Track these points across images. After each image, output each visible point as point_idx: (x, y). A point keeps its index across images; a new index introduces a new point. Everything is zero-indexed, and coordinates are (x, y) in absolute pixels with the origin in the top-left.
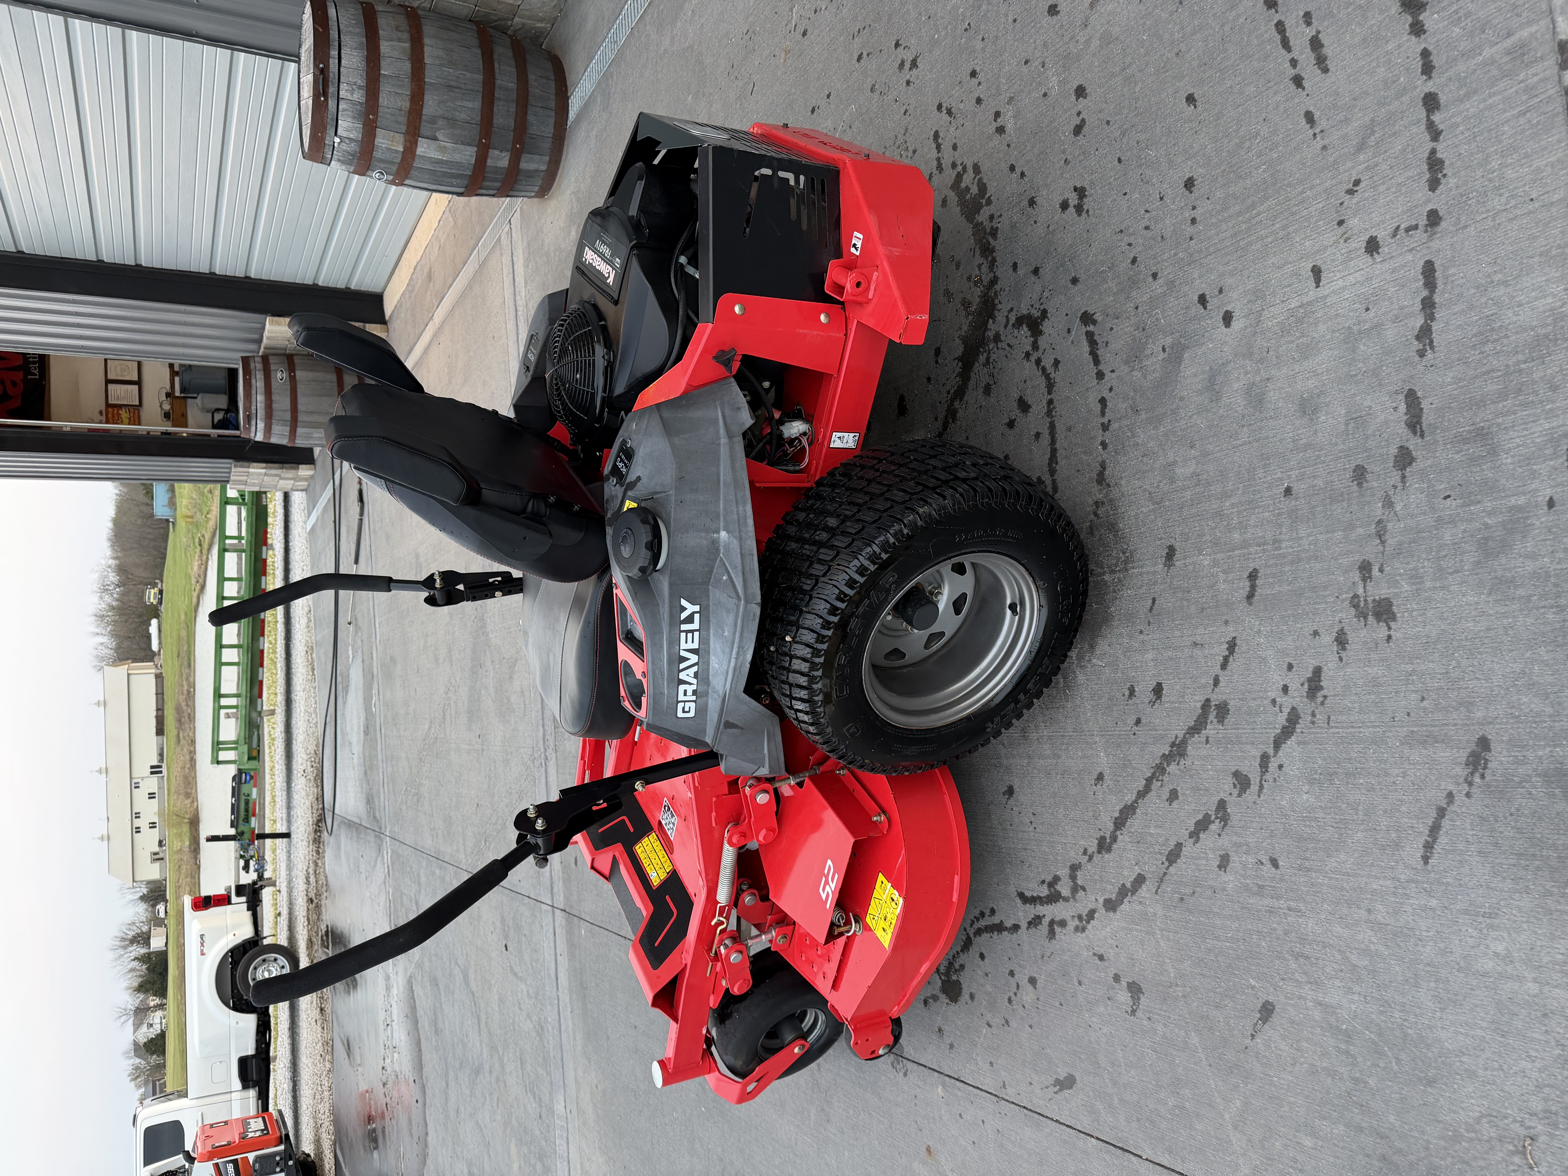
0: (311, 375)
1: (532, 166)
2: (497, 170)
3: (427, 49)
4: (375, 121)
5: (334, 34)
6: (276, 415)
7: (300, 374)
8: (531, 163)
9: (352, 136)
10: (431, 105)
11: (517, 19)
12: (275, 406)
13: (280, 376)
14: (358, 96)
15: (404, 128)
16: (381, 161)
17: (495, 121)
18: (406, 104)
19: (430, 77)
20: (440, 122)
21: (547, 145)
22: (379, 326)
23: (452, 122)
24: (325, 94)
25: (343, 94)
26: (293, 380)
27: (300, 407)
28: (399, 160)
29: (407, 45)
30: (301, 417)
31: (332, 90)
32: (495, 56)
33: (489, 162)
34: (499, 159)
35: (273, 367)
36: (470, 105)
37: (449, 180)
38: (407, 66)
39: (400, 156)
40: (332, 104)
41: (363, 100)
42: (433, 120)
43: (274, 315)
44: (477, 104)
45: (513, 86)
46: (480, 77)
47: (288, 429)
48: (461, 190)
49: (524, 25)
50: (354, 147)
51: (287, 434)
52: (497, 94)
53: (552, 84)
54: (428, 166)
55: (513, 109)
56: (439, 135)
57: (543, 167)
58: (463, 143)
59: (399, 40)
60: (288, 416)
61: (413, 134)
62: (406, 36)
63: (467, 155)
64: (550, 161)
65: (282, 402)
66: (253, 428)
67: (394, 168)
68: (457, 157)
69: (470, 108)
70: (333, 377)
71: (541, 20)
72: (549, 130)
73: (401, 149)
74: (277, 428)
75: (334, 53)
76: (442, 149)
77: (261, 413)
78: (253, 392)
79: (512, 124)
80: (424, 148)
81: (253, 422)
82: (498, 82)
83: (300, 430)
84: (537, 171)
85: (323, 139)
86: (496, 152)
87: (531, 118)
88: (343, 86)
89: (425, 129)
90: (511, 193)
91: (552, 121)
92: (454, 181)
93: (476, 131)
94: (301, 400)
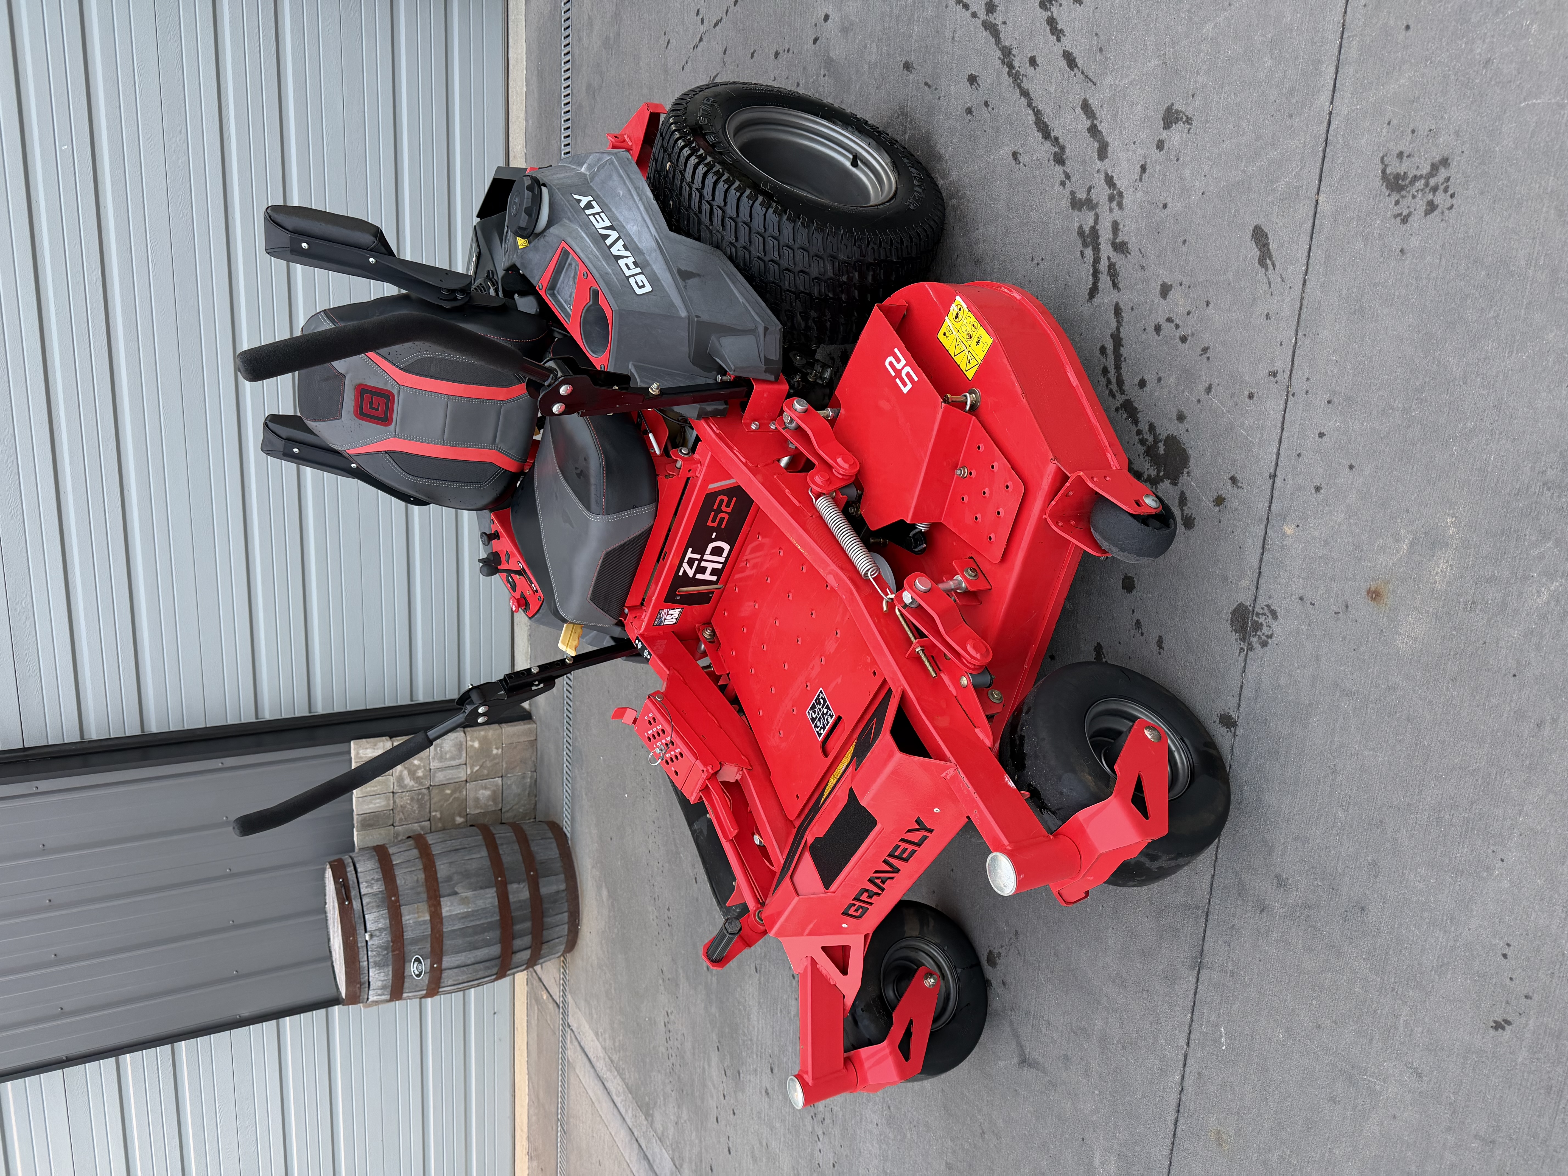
4: (397, 901)
8: (550, 886)
9: (380, 925)
10: (443, 869)
14: (378, 887)
15: (424, 896)
16: (415, 941)
17: (504, 860)
18: (421, 876)
20: (456, 879)
21: (558, 865)
23: (466, 875)
24: (348, 898)
25: (363, 891)
28: (429, 935)
31: (354, 893)
33: (512, 898)
34: (520, 892)
36: (477, 856)
39: (429, 926)
40: (356, 905)
42: (449, 879)
44: (484, 853)
46: (481, 837)
50: (385, 936)
57: (563, 887)
61: (434, 898)
63: (489, 898)
64: (566, 878)
68: (481, 904)
69: (478, 858)
73: (427, 918)
75: (350, 869)
76: (465, 901)
79: (520, 858)
80: (448, 907)
85: (355, 942)
86: (515, 886)
88: (363, 886)
89: (444, 889)
91: (554, 845)
93: (491, 876)
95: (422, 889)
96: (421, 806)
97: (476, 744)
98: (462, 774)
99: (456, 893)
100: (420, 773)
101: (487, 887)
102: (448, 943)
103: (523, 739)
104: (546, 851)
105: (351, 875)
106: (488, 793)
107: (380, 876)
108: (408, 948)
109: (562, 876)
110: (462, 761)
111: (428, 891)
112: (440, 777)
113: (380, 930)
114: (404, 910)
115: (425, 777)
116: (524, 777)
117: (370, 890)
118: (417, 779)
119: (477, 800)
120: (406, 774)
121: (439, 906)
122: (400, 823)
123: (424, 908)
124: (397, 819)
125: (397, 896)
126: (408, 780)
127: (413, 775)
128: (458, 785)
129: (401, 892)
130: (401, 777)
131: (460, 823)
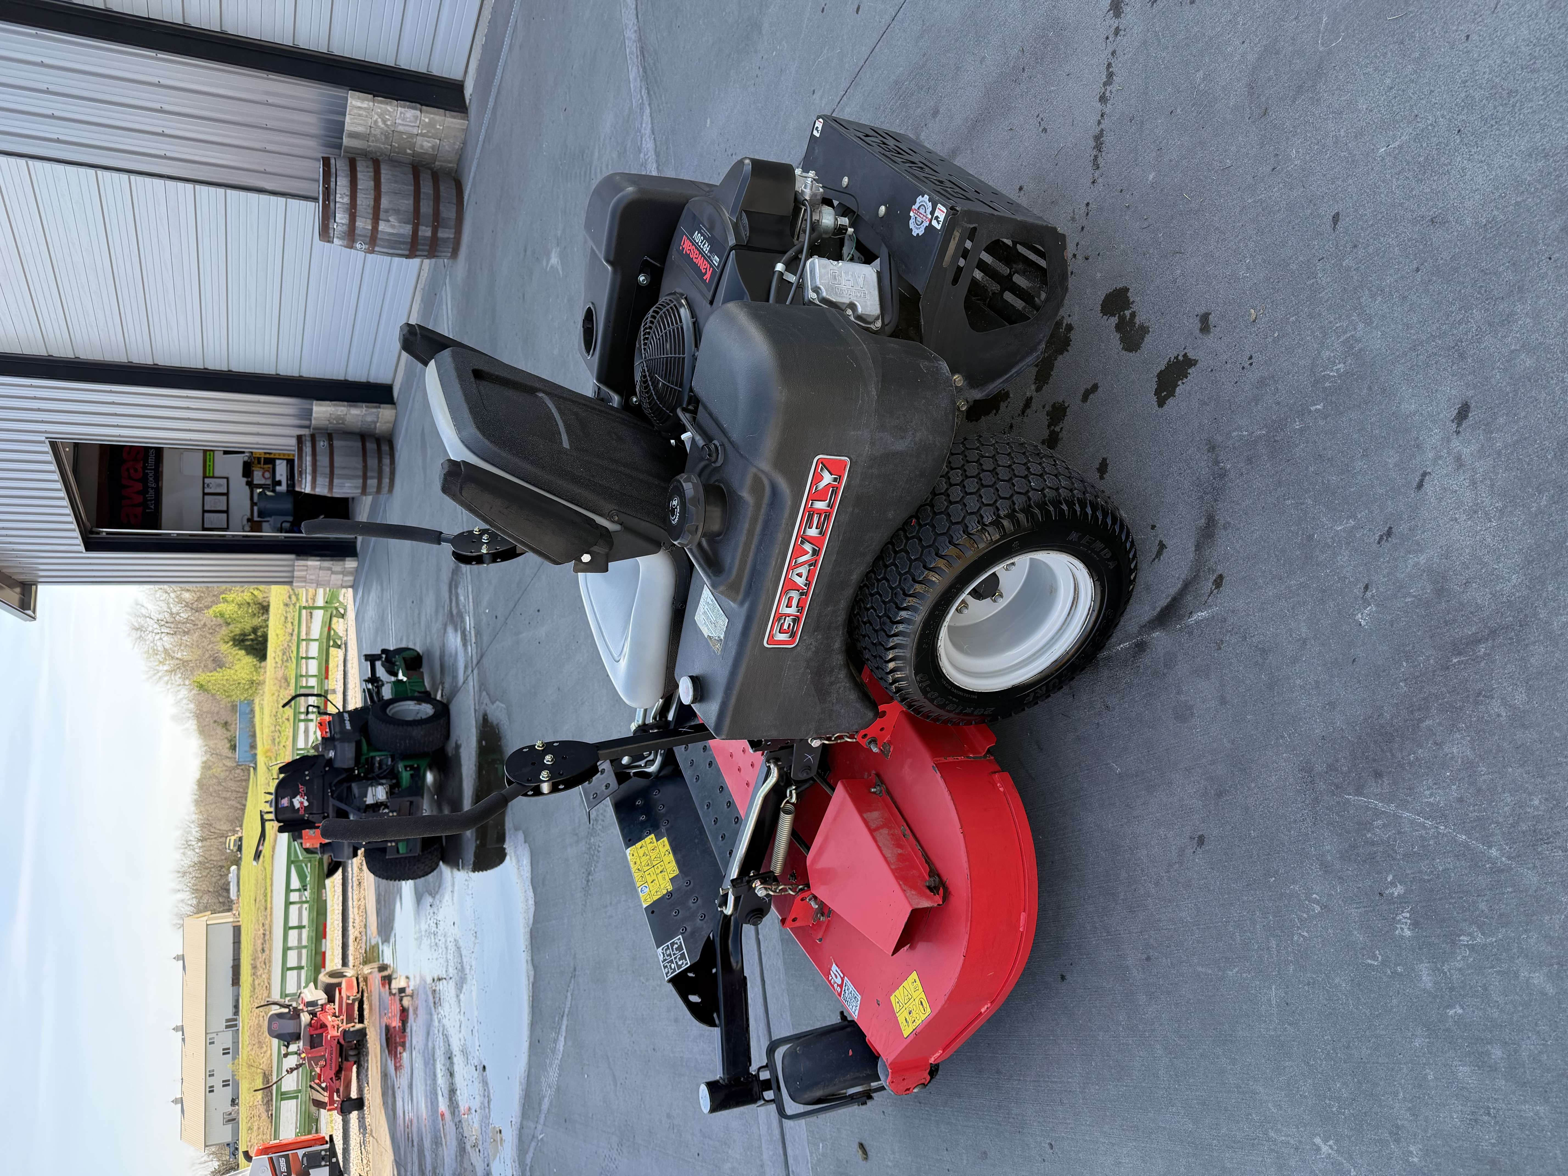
0: (343, 443)
1: (446, 235)
2: (425, 238)
3: (383, 176)
4: (355, 212)
5: (333, 170)
6: (319, 469)
7: (336, 443)
8: (445, 234)
9: (343, 222)
10: (385, 203)
11: (437, 163)
12: (318, 464)
13: (322, 444)
14: (346, 200)
15: (371, 216)
16: (360, 235)
17: (421, 211)
18: (372, 203)
19: (384, 188)
20: (391, 212)
21: (452, 223)
22: (389, 406)
23: (397, 212)
24: (329, 200)
25: (338, 199)
26: (331, 447)
27: (336, 464)
28: (369, 234)
29: (372, 174)
30: (337, 471)
31: (332, 197)
32: (421, 178)
33: (420, 233)
34: (425, 232)
35: (317, 439)
36: (407, 202)
37: (398, 246)
38: (372, 183)
39: (370, 232)
40: (332, 205)
41: (349, 202)
42: (387, 211)
43: (318, 399)
44: (411, 202)
45: (431, 192)
46: (412, 188)
47: (328, 480)
48: (407, 253)
49: (441, 166)
50: (345, 228)
51: (327, 484)
52: (422, 196)
53: (454, 191)
54: (387, 238)
55: (431, 203)
56: (391, 219)
57: (452, 236)
58: (404, 223)
59: (368, 172)
60: (327, 470)
61: (376, 219)
62: (372, 170)
63: (407, 229)
64: (455, 233)
65: (323, 461)
66: (304, 481)
67: (368, 240)
68: (402, 231)
69: (407, 204)
70: (359, 444)
71: (450, 162)
72: (453, 215)
73: (370, 228)
74: (320, 480)
75: (333, 179)
76: (393, 227)
77: (309, 469)
78: (304, 455)
79: (432, 212)
80: (382, 226)
81: (304, 476)
82: (422, 190)
83: (336, 481)
84: (448, 238)
85: (328, 224)
86: (424, 228)
87: (442, 208)
88: (338, 196)
89: (382, 215)
90: (436, 254)
91: (454, 210)
92: (402, 247)
93: (411, 216)
94: (336, 459)
95: (370, 211)
96: (387, 137)
97: (427, 120)
98: (415, 131)
99: (389, 221)
100: (389, 123)
101: (407, 223)
102: (378, 242)
103: (457, 126)
104: (448, 212)
105: (333, 185)
106: (430, 145)
107: (348, 193)
108: (356, 237)
109: (453, 231)
110: (417, 124)
111: (374, 214)
112: (401, 128)
114: (358, 219)
115: (392, 125)
116: (454, 143)
117: (341, 200)
118: (387, 125)
119: (422, 147)
120: (379, 120)
121: (378, 224)
122: (373, 141)
123: (369, 221)
124: (371, 139)
125: (355, 209)
126: (380, 124)
127: (384, 121)
128: (412, 136)
129: (358, 207)
130: (376, 122)
131: (409, 154)
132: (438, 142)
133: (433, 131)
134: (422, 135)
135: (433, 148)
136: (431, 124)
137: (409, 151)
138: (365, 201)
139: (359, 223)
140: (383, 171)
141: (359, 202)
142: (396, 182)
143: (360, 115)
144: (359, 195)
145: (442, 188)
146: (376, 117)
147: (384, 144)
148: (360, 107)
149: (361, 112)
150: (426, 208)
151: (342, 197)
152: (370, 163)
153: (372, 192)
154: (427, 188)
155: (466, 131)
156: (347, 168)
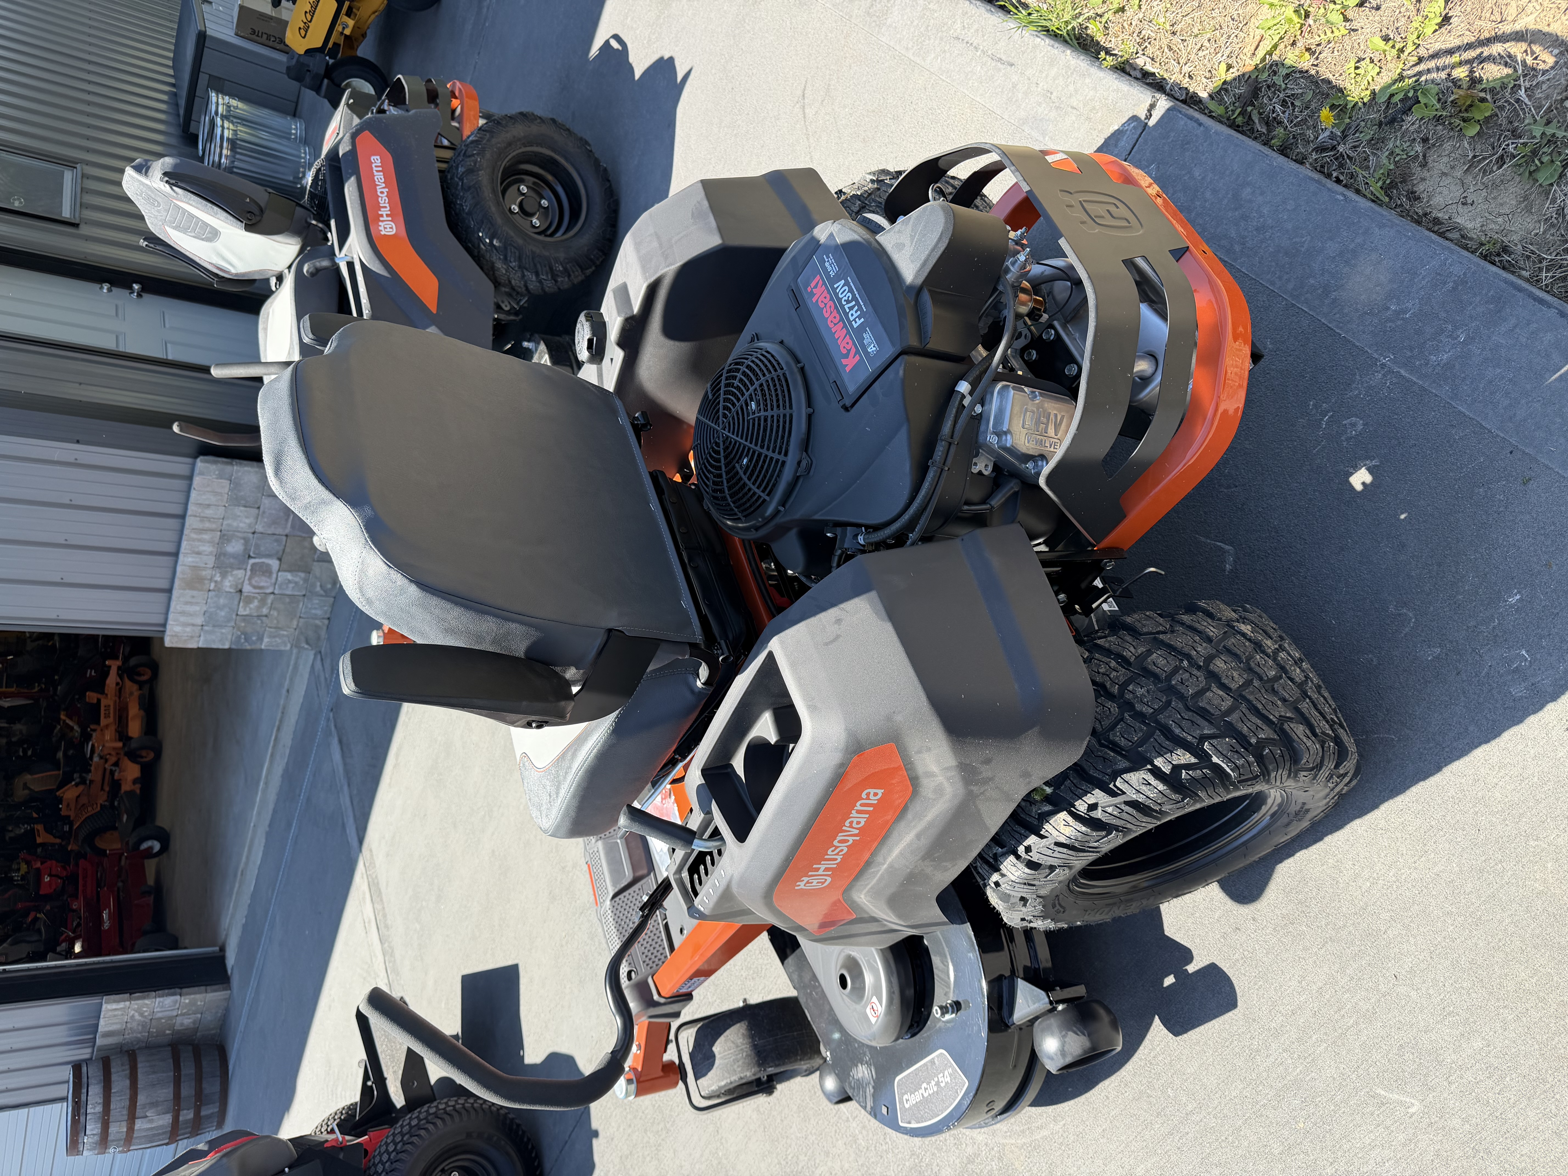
95: (125, 1112)
96: (144, 1026)
97: (187, 1001)
98: (175, 1013)
99: (147, 1117)
100: (146, 1014)
101: (167, 1113)
102: (134, 1140)
104: (211, 1087)
105: (83, 1097)
106: (190, 1020)
107: (101, 1101)
108: (109, 1142)
109: (218, 1104)
110: (177, 1007)
111: (129, 1115)
112: (160, 1015)
113: (94, 1135)
114: (111, 1125)
115: (149, 1015)
116: (216, 1013)
117: (92, 1111)
118: (144, 1016)
119: (182, 1025)
120: (136, 1014)
121: (134, 1123)
122: (129, 1034)
123: (124, 1124)
124: (127, 1032)
125: (108, 1115)
126: (137, 1017)
127: (141, 1015)
128: (171, 1018)
129: (112, 1113)
130: (133, 1016)
131: (168, 1034)
132: (199, 1016)
133: (194, 1008)
134: (183, 1015)
135: (194, 1022)
136: (193, 1003)
137: (168, 1032)
138: (119, 1104)
139: (113, 1129)
140: (139, 1065)
141: (112, 1107)
142: (154, 1073)
143: (115, 1016)
144: (113, 1099)
145: (204, 1063)
146: (133, 1012)
147: (140, 1033)
148: (116, 1010)
149: (116, 1013)
150: (187, 1090)
151: (94, 1107)
152: (126, 1059)
153: (128, 1091)
154: (188, 1069)
155: (228, 999)
156: (101, 1073)
